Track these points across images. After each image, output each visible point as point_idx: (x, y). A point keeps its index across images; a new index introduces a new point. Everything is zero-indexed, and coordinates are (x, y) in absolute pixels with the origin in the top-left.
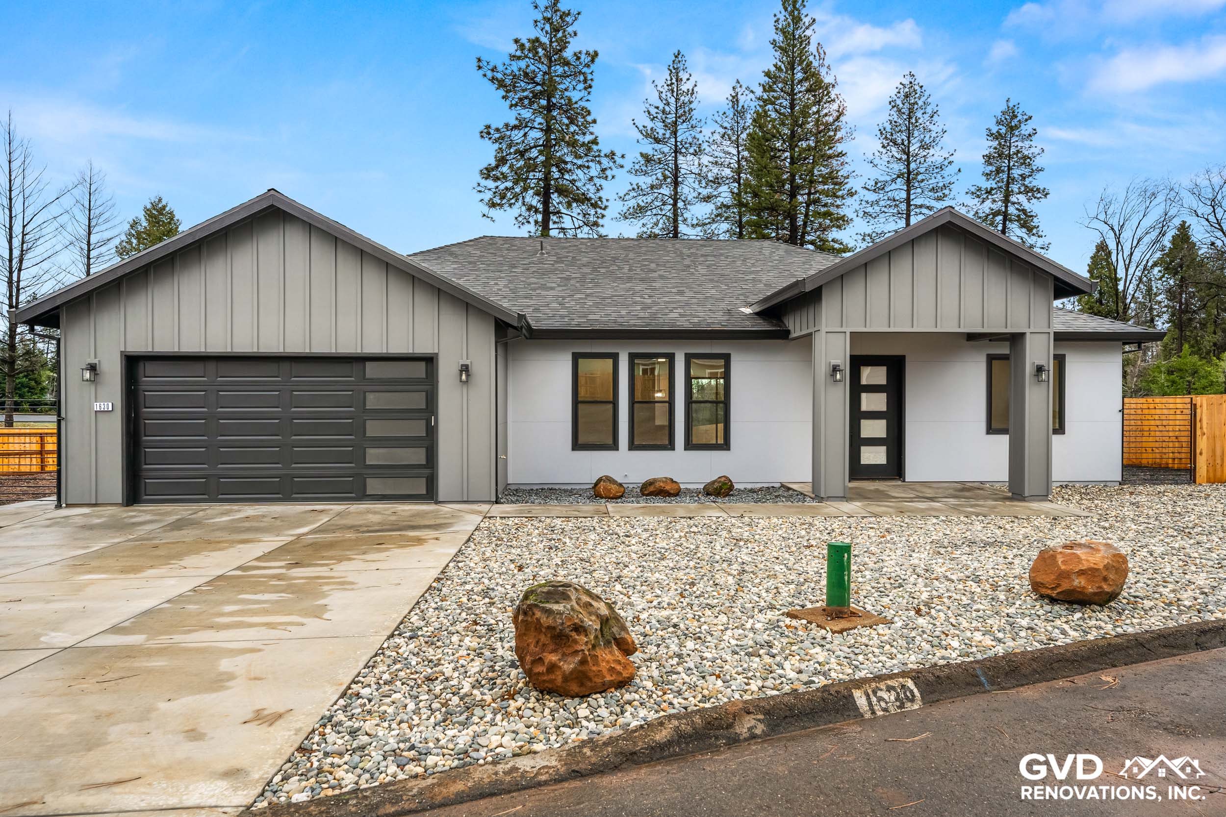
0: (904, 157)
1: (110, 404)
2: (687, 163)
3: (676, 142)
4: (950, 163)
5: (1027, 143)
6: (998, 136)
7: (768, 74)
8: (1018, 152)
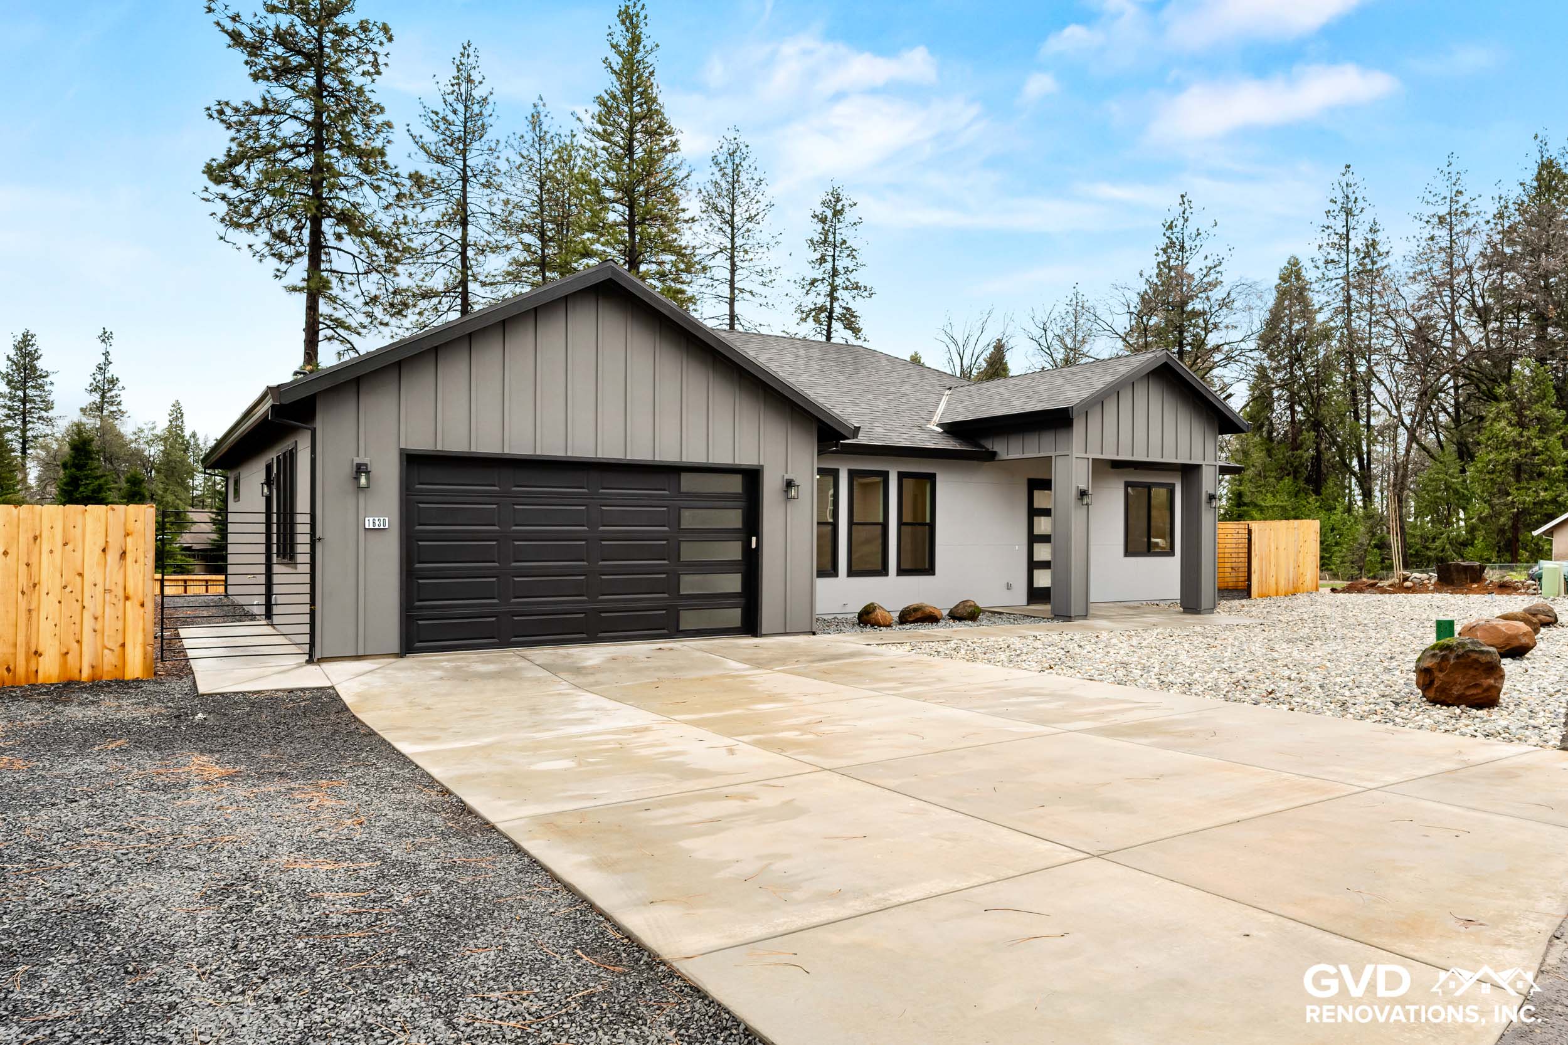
0: (727, 228)
1: (387, 519)
5: (852, 233)
8: (844, 241)
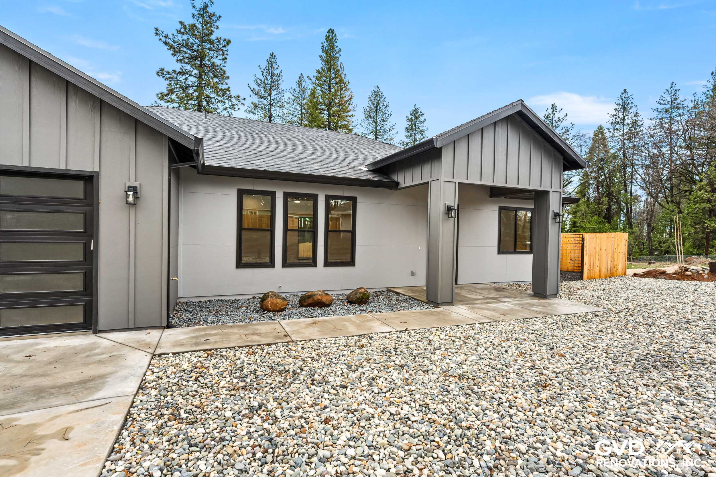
0: (374, 124)
2: (275, 111)
3: (271, 99)
4: (393, 129)
5: (422, 125)
6: (411, 120)
7: (318, 72)
8: (419, 128)
